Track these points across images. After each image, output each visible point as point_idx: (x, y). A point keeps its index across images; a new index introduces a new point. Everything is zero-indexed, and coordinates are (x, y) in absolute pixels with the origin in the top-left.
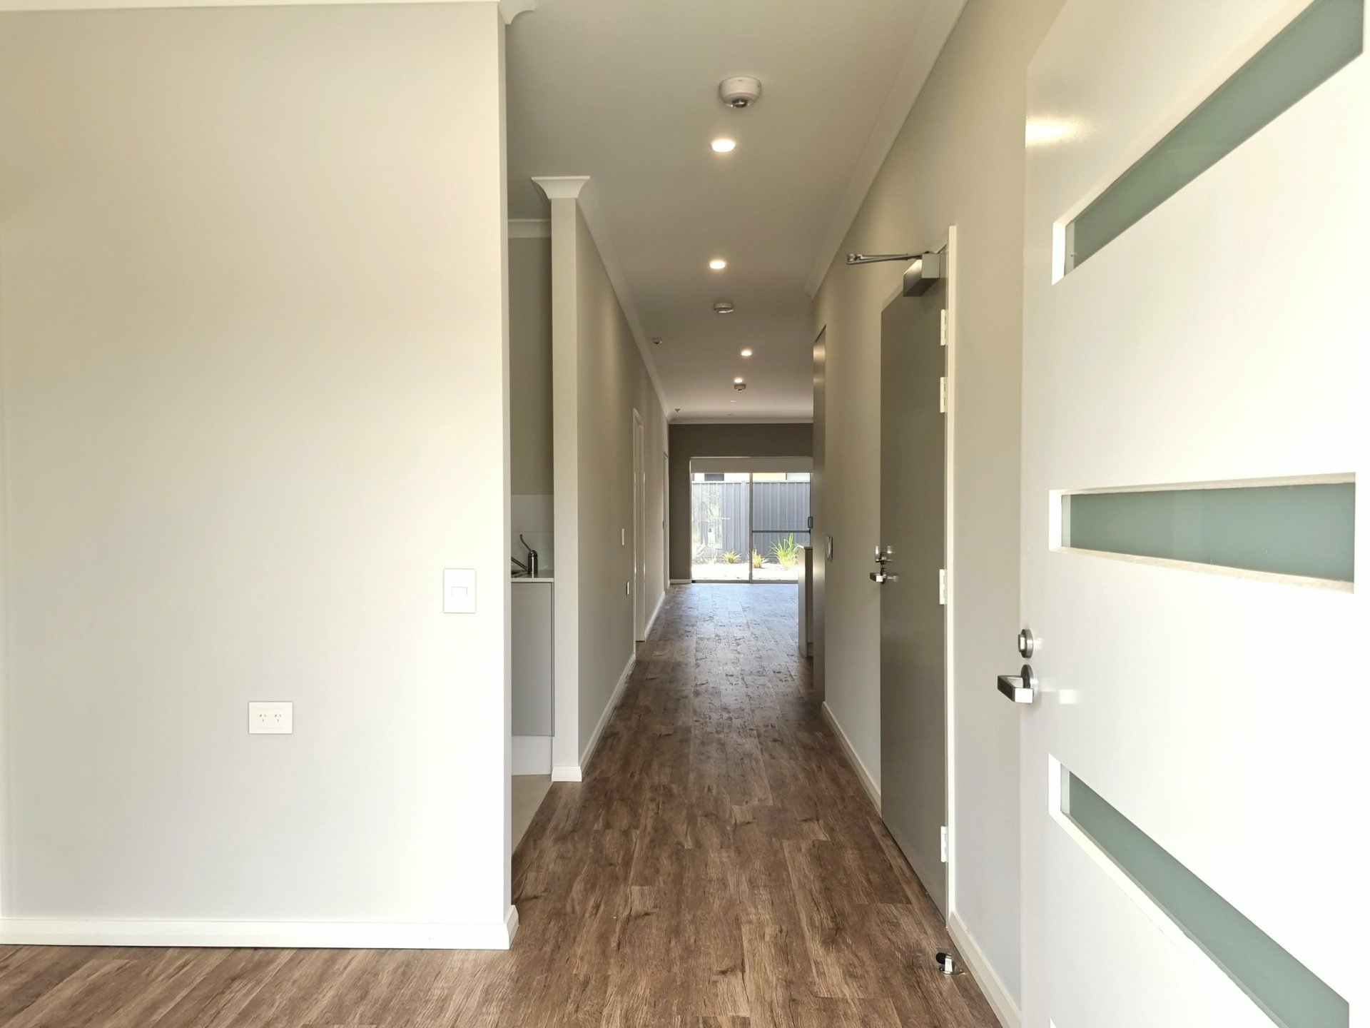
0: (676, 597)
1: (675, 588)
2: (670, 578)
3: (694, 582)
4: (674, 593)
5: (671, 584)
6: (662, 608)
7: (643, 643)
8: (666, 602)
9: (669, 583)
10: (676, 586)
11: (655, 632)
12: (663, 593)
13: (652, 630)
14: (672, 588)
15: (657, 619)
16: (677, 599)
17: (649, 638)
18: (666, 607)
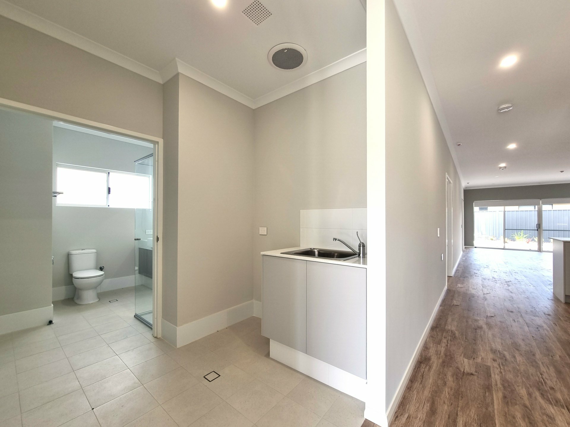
0: (467, 254)
1: (467, 250)
2: (465, 246)
3: (475, 247)
4: (466, 252)
5: (465, 248)
6: (461, 259)
7: (451, 277)
8: (463, 256)
9: (464, 247)
10: (468, 249)
11: (458, 271)
12: (462, 252)
13: (457, 270)
14: (465, 250)
15: (459, 264)
16: (468, 255)
17: (455, 275)
18: (463, 259)
